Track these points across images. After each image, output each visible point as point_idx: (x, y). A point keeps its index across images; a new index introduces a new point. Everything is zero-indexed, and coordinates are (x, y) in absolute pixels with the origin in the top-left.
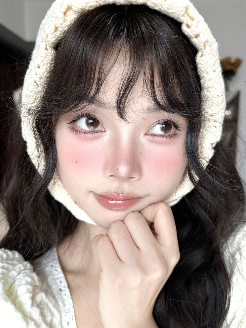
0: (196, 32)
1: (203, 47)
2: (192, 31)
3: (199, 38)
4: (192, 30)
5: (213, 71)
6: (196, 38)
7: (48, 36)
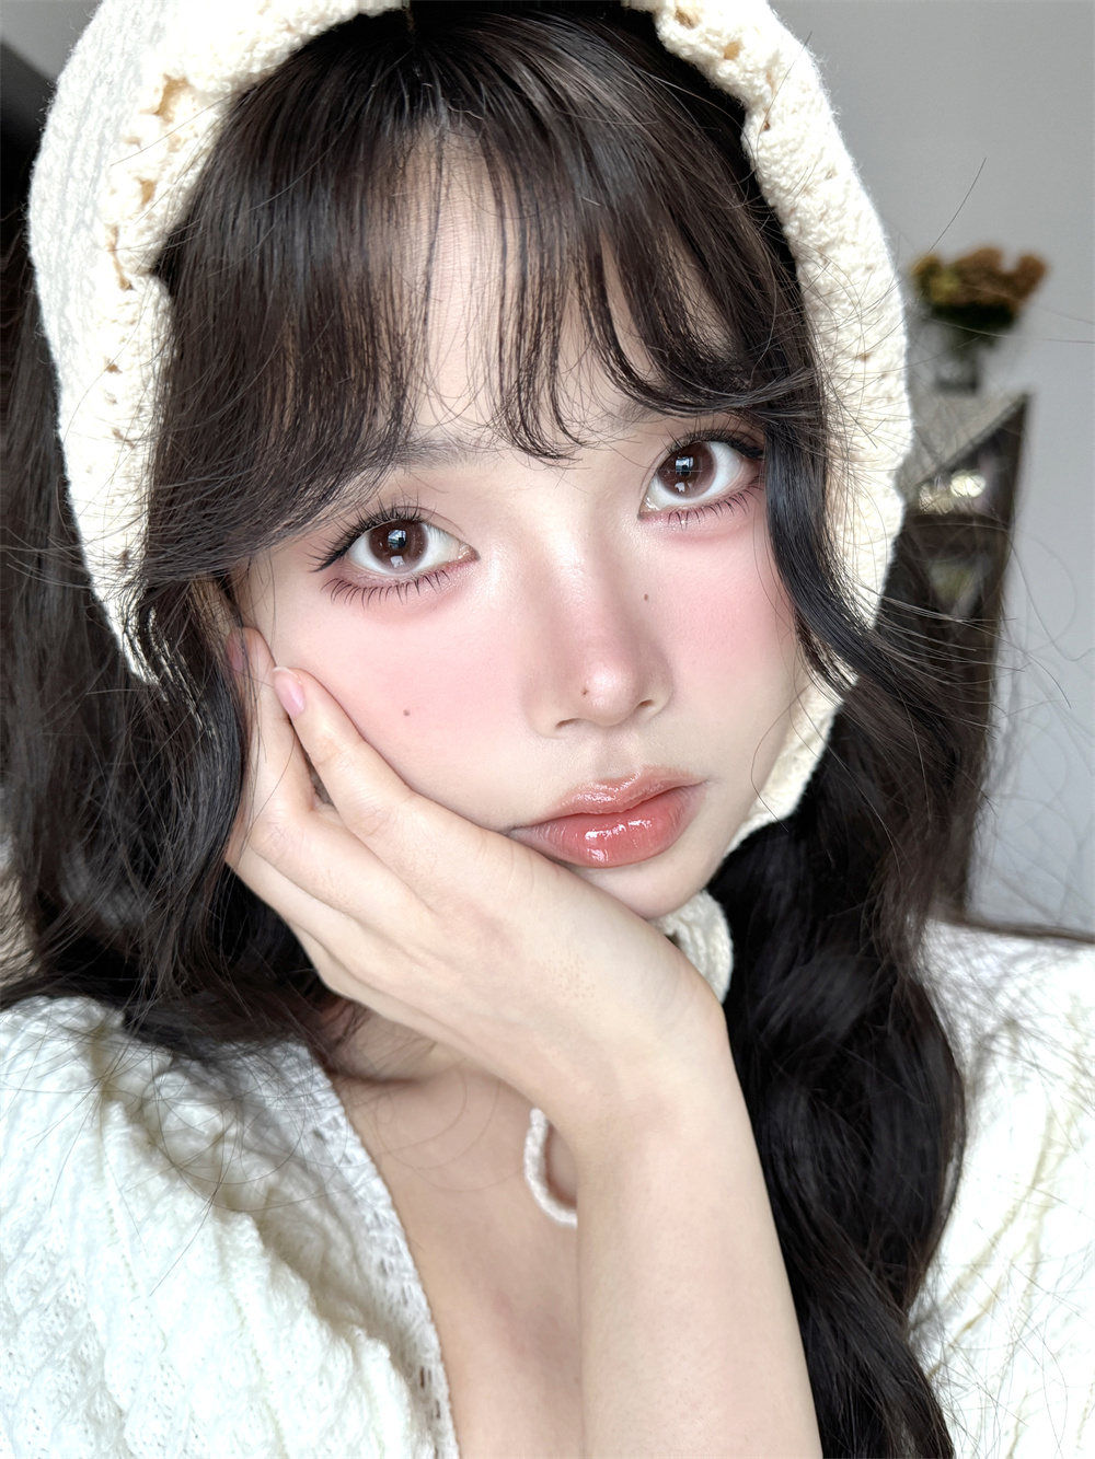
0: (724, 35)
1: (767, 87)
2: (710, 37)
3: (742, 56)
4: (709, 31)
5: (825, 174)
6: (729, 62)
7: (121, 231)
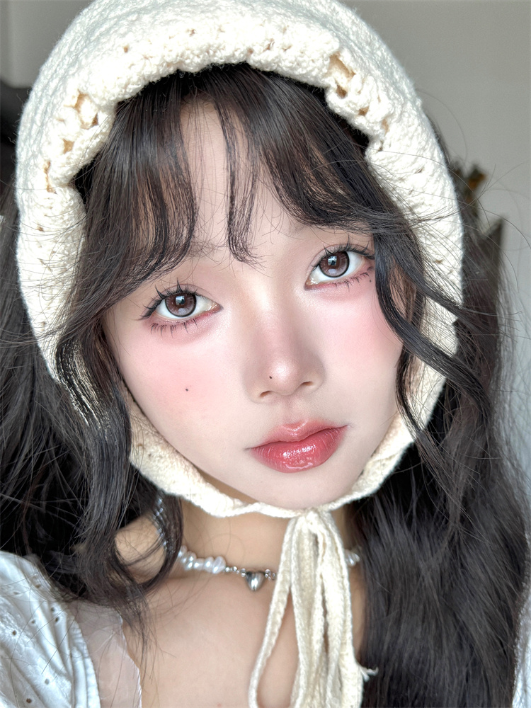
1: (382, 131)
6: (361, 117)
7: (52, 163)
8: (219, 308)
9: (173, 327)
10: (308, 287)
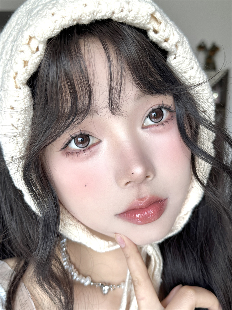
0: (165, 37)
1: (175, 49)
3: (169, 41)
4: (160, 35)
6: (165, 42)
8: (100, 142)
9: (78, 153)
10: (143, 128)
